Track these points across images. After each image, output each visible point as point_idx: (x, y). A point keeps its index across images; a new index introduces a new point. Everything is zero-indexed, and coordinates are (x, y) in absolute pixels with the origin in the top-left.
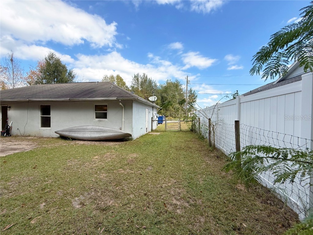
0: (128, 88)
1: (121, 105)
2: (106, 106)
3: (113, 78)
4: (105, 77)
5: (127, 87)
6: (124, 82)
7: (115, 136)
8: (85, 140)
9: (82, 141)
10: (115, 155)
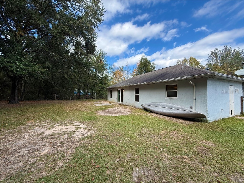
0: (203, 66)
1: (191, 84)
2: (176, 86)
3: (186, 61)
4: (178, 61)
5: (201, 66)
6: (198, 61)
7: (185, 114)
8: (159, 114)
9: (156, 114)
10: (182, 135)
